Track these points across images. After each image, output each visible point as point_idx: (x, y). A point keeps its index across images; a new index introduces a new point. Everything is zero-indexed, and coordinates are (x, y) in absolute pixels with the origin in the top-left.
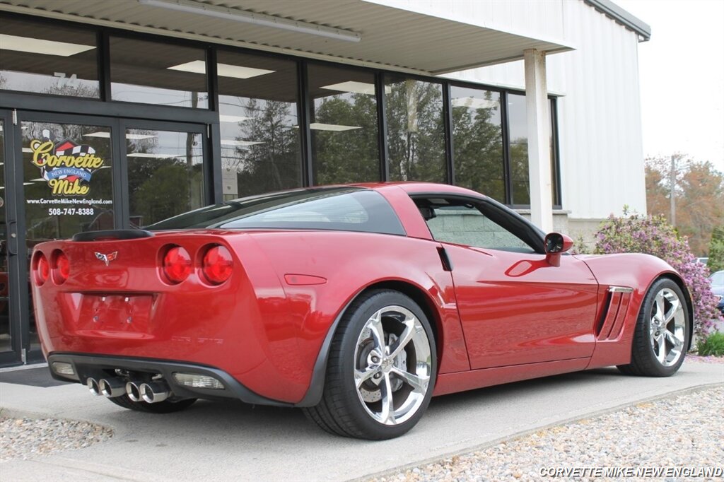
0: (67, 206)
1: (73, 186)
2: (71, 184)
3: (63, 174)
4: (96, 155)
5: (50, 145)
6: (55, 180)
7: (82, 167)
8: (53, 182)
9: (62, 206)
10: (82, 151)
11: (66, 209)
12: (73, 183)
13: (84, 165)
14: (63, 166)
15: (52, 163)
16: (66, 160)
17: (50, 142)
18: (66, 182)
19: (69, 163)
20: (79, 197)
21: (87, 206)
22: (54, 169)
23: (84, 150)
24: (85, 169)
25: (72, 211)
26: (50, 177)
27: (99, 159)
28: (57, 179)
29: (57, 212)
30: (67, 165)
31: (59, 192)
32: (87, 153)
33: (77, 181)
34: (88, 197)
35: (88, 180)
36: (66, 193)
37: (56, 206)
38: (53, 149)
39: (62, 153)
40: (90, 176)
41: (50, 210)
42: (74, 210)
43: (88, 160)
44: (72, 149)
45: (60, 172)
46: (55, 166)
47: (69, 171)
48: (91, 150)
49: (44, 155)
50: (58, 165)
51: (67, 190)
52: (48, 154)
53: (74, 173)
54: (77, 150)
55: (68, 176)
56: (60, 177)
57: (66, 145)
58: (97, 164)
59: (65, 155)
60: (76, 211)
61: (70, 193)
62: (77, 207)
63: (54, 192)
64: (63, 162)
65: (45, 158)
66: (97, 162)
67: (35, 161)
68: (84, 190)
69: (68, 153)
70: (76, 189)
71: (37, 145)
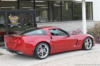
0: (14, 25)
14: (13, 19)
20: (16, 23)
21: (17, 24)
23: (16, 17)
41: (11, 25)
48: (17, 17)
54: (15, 17)
56: (13, 21)
63: (12, 23)
66: (18, 18)
67: (9, 19)
68: (16, 22)
69: (14, 17)
70: (15, 22)
71: (9, 17)
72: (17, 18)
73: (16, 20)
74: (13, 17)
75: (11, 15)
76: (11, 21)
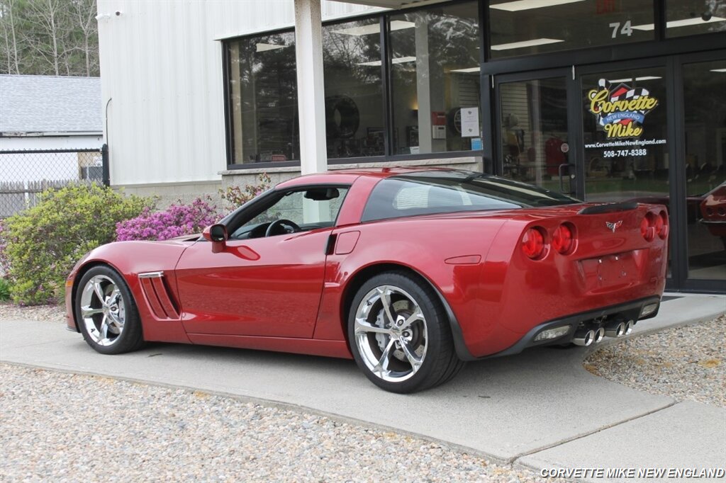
0: (621, 148)
1: (626, 129)
2: (625, 127)
3: (617, 118)
4: (650, 96)
6: (610, 125)
7: (635, 110)
8: (608, 127)
9: (616, 149)
10: (635, 94)
11: (619, 151)
12: (627, 126)
13: (637, 107)
14: (617, 111)
15: (607, 109)
16: (620, 104)
17: (606, 90)
18: (620, 125)
19: (623, 108)
20: (631, 139)
21: (640, 147)
22: (609, 114)
23: (638, 93)
24: (638, 111)
25: (625, 153)
26: (605, 122)
27: (653, 100)
28: (612, 123)
29: (612, 154)
30: (621, 109)
31: (614, 136)
32: (640, 96)
33: (630, 124)
34: (641, 138)
35: (641, 122)
36: (620, 136)
37: (609, 149)
38: (607, 97)
39: (617, 98)
40: (643, 117)
41: (605, 152)
42: (627, 151)
43: (642, 102)
44: (625, 94)
45: (615, 116)
46: (610, 111)
47: (623, 115)
48: (645, 92)
49: (600, 103)
50: (613, 110)
51: (621, 133)
52: (604, 102)
53: (627, 116)
54: (630, 93)
55: (622, 120)
56: (615, 122)
57: (620, 90)
58: (651, 105)
59: (619, 100)
60: (629, 152)
61: (624, 135)
62: (630, 148)
63: (609, 136)
64: (617, 107)
65: (601, 105)
66: (650, 103)
67: (592, 109)
68: (638, 131)
69: (622, 98)
70: (630, 131)
71: (594, 95)
73: (638, 118)
74: (613, 99)
75: (602, 82)
76: (602, 123)
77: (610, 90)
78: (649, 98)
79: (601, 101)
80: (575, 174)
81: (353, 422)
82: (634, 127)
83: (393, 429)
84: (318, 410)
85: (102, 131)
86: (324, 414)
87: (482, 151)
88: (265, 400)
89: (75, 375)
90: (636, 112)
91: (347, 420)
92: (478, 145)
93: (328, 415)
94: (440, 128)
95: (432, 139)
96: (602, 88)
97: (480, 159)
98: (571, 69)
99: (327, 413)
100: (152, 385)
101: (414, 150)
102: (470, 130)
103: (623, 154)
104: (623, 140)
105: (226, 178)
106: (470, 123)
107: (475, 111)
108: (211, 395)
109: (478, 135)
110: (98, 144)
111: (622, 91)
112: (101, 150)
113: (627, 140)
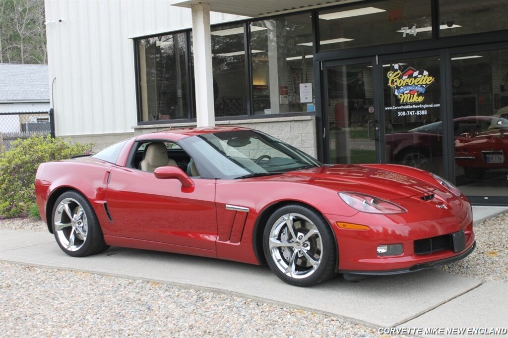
0: (410, 110)
2: (412, 96)
3: (407, 90)
4: (429, 76)
5: (399, 73)
6: (402, 95)
7: (419, 84)
8: (401, 96)
9: (406, 110)
10: (419, 74)
11: (408, 112)
12: (413, 95)
13: (420, 83)
15: (400, 84)
16: (409, 81)
17: (399, 72)
18: (409, 95)
19: (411, 83)
20: (418, 104)
21: (422, 109)
22: (402, 87)
23: (421, 73)
24: (421, 86)
25: (412, 113)
26: (398, 92)
27: (431, 78)
28: (403, 93)
29: (404, 114)
30: (409, 84)
31: (405, 101)
32: (422, 75)
33: (416, 94)
34: (423, 103)
35: (423, 92)
36: (409, 102)
37: (402, 110)
38: (400, 76)
40: (424, 89)
42: (414, 112)
43: (423, 79)
44: (413, 74)
45: (405, 89)
46: (402, 86)
47: (411, 88)
48: (426, 73)
49: (395, 80)
50: (404, 85)
51: (409, 100)
52: (398, 79)
53: (414, 88)
54: (416, 74)
55: (410, 91)
56: (405, 92)
57: (409, 71)
58: (429, 81)
59: (408, 78)
61: (411, 101)
63: (401, 102)
64: (407, 82)
65: (396, 81)
67: (390, 84)
68: (421, 99)
69: (410, 76)
70: (415, 99)
71: (391, 74)
72: (425, 79)
73: (422, 90)
74: (404, 78)
76: (396, 93)
77: (402, 71)
78: (428, 77)
79: (396, 78)
80: (378, 127)
81: (271, 303)
82: (419, 95)
83: (301, 307)
84: (244, 294)
85: (49, 100)
86: (248, 297)
87: (314, 112)
88: (203, 287)
89: (58, 270)
90: (419, 86)
91: (266, 301)
92: (311, 108)
93: (252, 297)
94: (284, 97)
95: (280, 104)
96: (396, 70)
97: (314, 117)
98: (376, 58)
99: (251, 296)
100: (117, 277)
101: (267, 112)
102: (306, 98)
103: (411, 114)
104: (411, 104)
105: (137, 131)
106: (306, 93)
107: (310, 85)
108: (162, 284)
109: (312, 101)
110: (47, 109)
111: (410, 72)
112: (49, 112)
113: (414, 104)
